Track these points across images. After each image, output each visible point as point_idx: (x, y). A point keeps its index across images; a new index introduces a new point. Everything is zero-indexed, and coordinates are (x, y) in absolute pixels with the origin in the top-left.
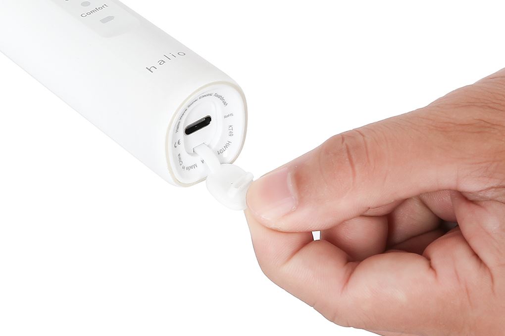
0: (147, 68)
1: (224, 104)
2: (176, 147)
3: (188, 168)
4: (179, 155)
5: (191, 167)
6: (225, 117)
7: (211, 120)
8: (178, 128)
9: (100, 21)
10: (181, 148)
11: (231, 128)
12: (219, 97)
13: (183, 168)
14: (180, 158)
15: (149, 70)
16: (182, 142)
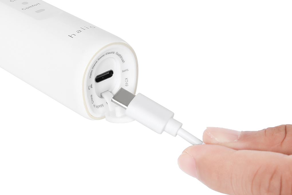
0: (69, 36)
1: (123, 61)
2: (89, 89)
3: (97, 107)
4: (91, 96)
5: (99, 106)
6: (123, 71)
7: (113, 73)
8: (91, 75)
9: (36, 12)
10: (93, 91)
11: (127, 80)
12: (119, 55)
13: (94, 106)
14: (92, 98)
15: (71, 36)
16: (93, 86)
